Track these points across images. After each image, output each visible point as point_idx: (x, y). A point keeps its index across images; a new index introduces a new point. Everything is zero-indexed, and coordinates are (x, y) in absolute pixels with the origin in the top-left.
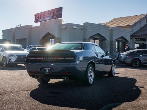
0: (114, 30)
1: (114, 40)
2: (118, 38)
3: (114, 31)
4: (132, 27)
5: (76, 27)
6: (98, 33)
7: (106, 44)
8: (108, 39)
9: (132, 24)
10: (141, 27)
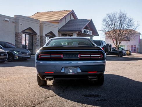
0: (44, 24)
1: (44, 35)
2: (48, 34)
3: (44, 26)
4: (59, 22)
5: (8, 20)
6: (30, 27)
7: (37, 39)
8: (38, 34)
9: (59, 19)
10: (66, 23)
